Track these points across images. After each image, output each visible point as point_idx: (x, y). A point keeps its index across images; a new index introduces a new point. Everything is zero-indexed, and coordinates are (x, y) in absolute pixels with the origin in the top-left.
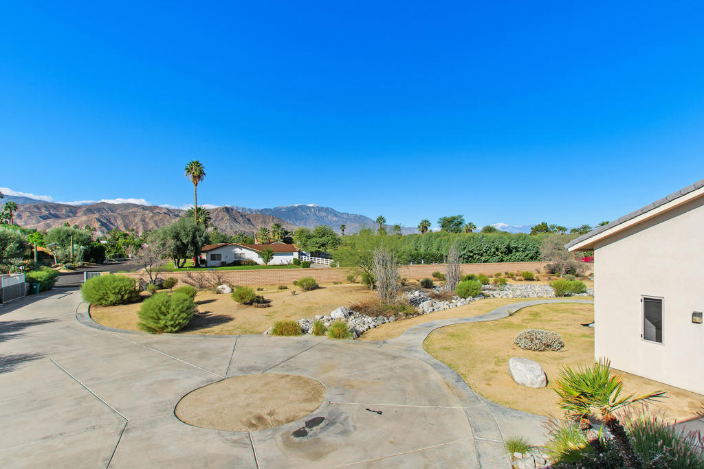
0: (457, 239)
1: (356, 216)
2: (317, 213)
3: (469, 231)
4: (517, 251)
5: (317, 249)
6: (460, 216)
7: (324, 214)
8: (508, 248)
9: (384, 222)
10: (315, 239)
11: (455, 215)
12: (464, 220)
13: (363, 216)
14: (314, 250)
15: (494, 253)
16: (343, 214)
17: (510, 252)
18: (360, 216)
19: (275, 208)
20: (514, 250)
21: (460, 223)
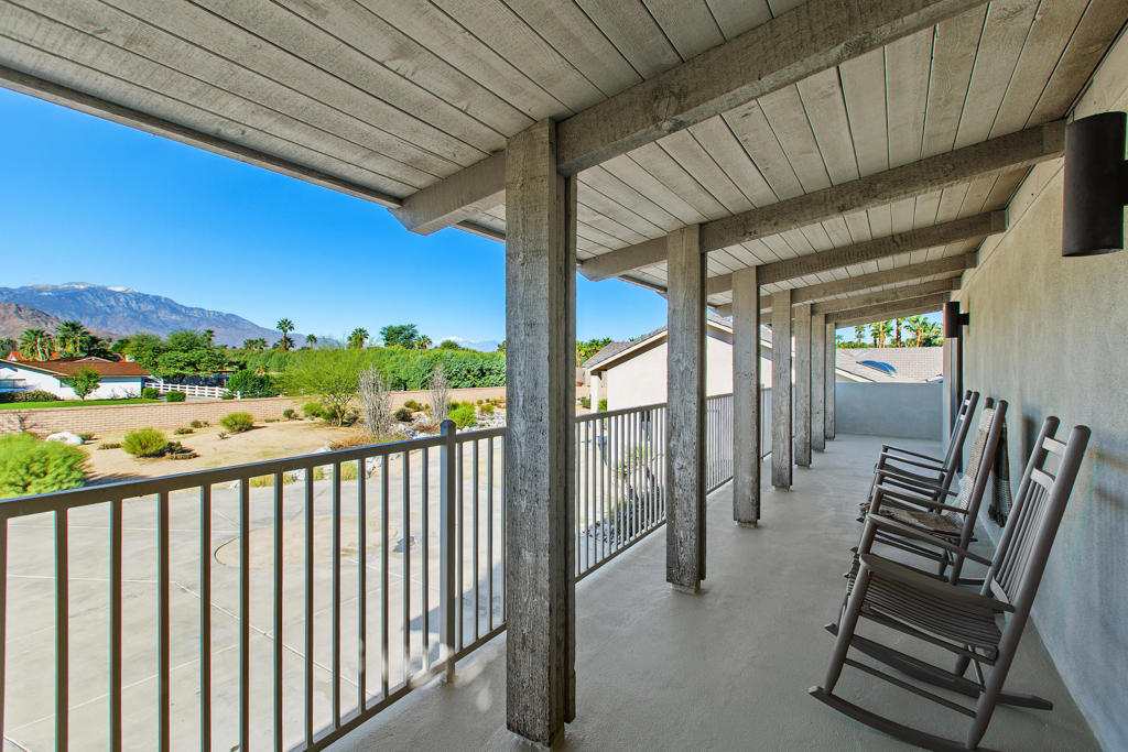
0: (420, 357)
1: (220, 314)
2: (134, 305)
3: (423, 346)
4: (491, 374)
5: (178, 371)
6: (412, 326)
7: (151, 307)
8: (481, 370)
9: (291, 328)
10: (172, 355)
11: (405, 323)
12: (416, 331)
13: (233, 316)
14: (172, 372)
15: (466, 376)
16: (192, 309)
17: (484, 375)
18: (228, 315)
19: (22, 288)
20: (488, 373)
21: (412, 336)
